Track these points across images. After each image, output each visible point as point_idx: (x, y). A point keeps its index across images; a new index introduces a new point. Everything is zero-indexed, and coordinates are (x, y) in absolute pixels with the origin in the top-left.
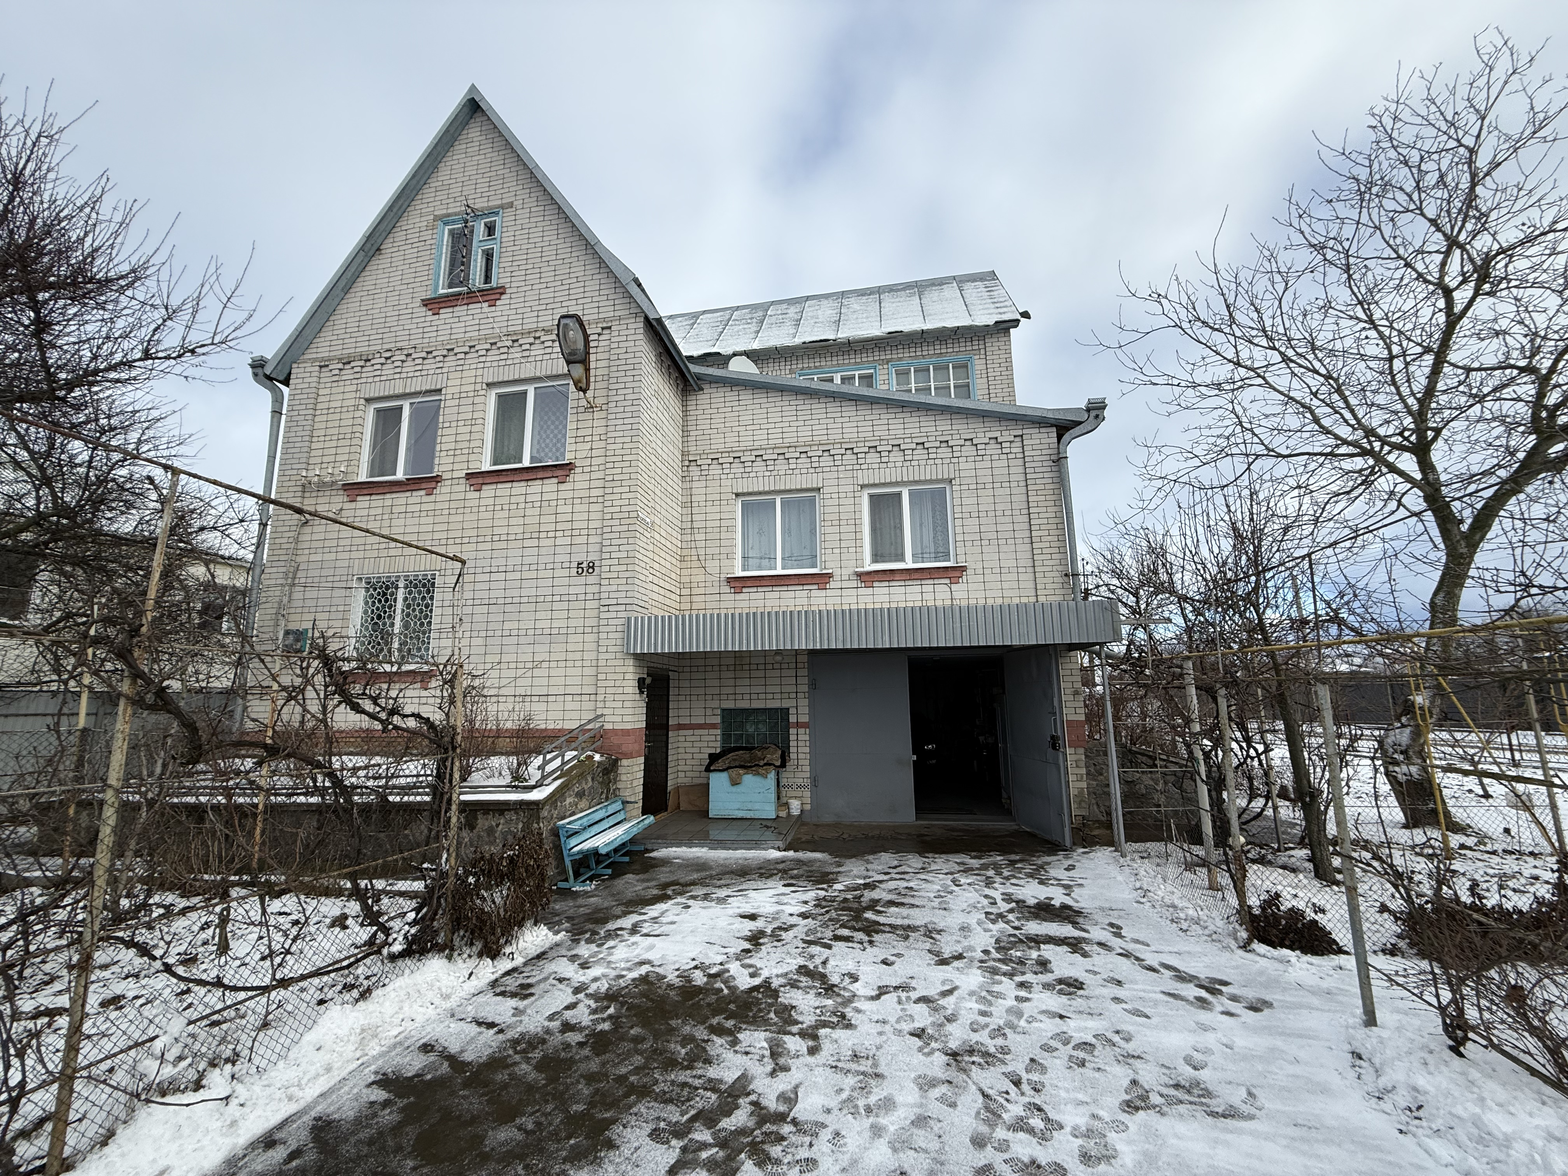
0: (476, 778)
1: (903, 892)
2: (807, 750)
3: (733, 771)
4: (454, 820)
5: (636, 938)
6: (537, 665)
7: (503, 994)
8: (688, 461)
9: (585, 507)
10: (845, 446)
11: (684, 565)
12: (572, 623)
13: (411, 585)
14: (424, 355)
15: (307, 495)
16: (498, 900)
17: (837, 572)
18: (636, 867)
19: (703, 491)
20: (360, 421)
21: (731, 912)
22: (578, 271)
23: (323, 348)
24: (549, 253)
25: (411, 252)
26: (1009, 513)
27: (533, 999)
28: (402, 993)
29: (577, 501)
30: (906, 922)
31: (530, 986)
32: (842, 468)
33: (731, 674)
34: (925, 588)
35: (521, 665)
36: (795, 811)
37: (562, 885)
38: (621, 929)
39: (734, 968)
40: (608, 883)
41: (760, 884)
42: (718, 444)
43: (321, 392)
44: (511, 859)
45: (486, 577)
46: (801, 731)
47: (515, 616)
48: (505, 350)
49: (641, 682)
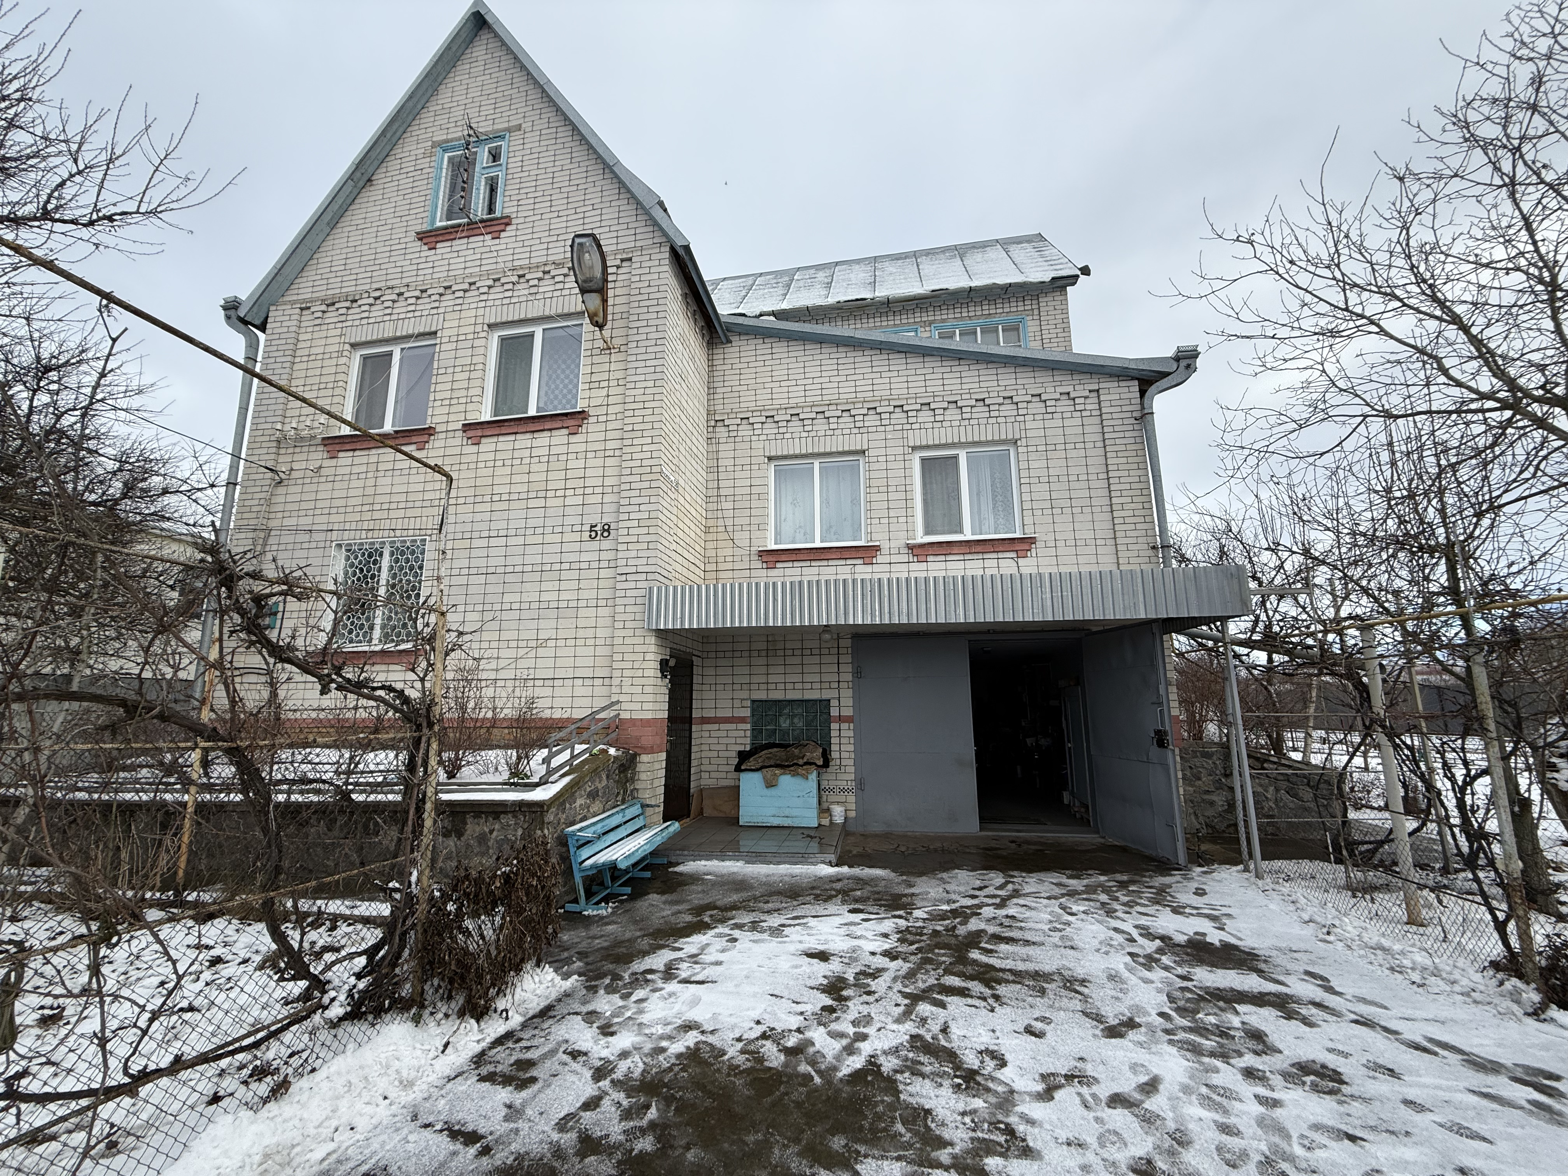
0: (467, 774)
1: (1007, 922)
2: (851, 748)
3: (769, 772)
4: (428, 823)
5: (673, 986)
6: (541, 643)
7: (490, 1078)
8: (714, 421)
9: (599, 462)
10: (893, 403)
11: (710, 537)
12: (584, 594)
13: (398, 552)
14: (418, 293)
15: (283, 451)
16: (489, 933)
17: (885, 545)
18: (658, 884)
19: (732, 454)
20: (343, 368)
21: (792, 948)
22: (594, 197)
23: (305, 289)
24: (562, 178)
25: (406, 183)
26: (1085, 477)
27: (536, 1087)
28: (341, 1081)
29: (589, 455)
30: (1030, 967)
31: (531, 1064)
32: (888, 428)
33: (763, 661)
34: (988, 563)
35: (522, 644)
36: (839, 819)
37: (570, 907)
38: (651, 971)
39: (818, 1036)
40: (628, 906)
41: (819, 909)
42: (748, 401)
43: (301, 337)
44: (506, 877)
45: (484, 543)
46: (844, 726)
47: (517, 587)
48: (510, 286)
49: (664, 664)
